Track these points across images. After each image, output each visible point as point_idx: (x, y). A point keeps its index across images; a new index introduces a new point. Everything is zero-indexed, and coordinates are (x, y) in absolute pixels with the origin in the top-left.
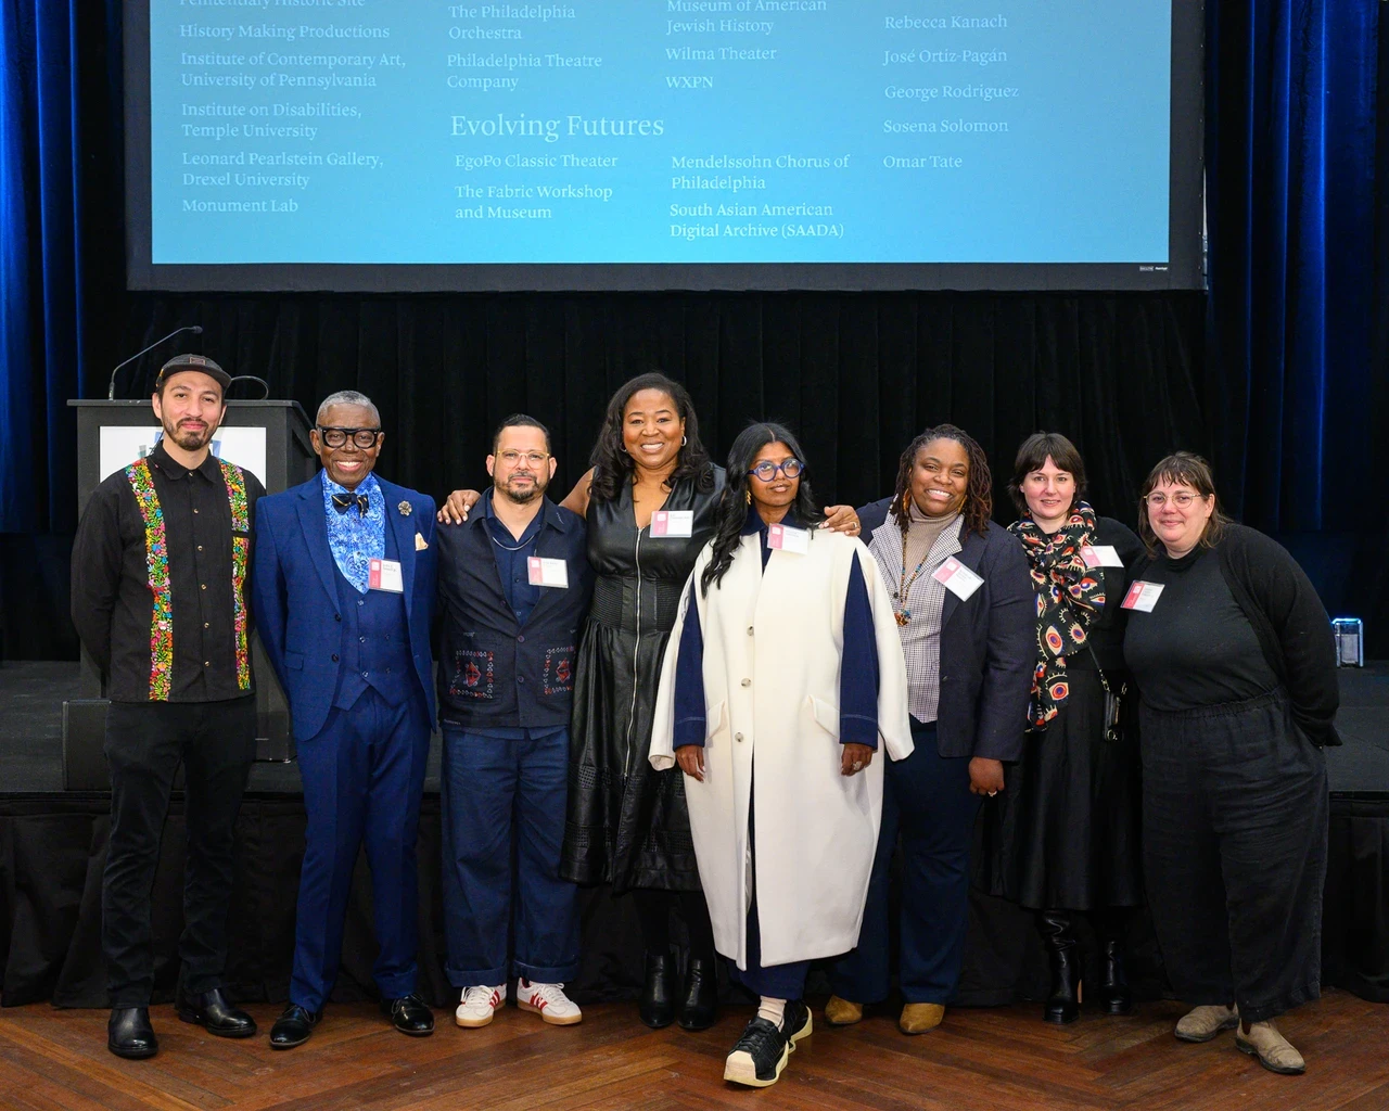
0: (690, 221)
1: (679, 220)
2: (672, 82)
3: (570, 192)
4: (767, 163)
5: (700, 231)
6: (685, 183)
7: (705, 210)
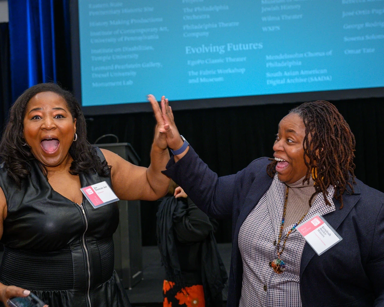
0: (274, 78)
1: (270, 78)
2: (264, 29)
3: (229, 71)
4: (301, 55)
5: (278, 82)
6: (271, 64)
7: (279, 74)
